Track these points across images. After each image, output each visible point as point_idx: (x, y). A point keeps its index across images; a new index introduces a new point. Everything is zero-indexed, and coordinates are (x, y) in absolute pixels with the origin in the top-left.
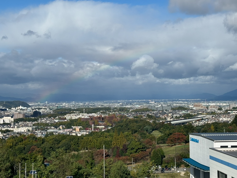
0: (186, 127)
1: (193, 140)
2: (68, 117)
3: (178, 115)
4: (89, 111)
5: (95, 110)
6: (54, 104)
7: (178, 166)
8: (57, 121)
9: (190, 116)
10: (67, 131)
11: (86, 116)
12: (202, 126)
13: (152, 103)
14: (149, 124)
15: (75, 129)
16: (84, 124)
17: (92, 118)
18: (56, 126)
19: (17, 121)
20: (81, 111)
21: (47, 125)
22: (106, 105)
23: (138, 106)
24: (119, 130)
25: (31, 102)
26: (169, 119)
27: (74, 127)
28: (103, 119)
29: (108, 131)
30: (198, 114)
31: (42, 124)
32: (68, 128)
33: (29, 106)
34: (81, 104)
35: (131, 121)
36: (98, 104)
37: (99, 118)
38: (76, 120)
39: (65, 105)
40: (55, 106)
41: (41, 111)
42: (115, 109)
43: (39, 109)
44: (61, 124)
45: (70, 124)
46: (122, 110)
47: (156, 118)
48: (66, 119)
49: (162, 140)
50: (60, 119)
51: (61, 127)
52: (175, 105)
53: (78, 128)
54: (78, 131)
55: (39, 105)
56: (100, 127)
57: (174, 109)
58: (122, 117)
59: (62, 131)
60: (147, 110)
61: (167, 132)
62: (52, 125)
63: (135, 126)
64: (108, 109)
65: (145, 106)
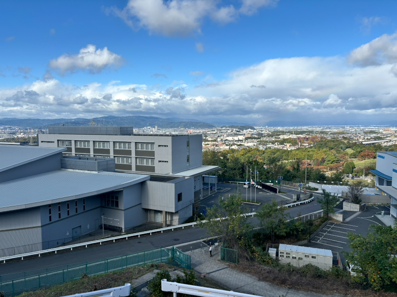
0: (375, 146)
1: (379, 156)
2: (282, 137)
3: (369, 138)
4: (297, 133)
5: (302, 133)
6: (272, 128)
7: (366, 175)
8: (273, 139)
9: (379, 138)
10: (280, 147)
11: (294, 136)
12: (390, 146)
13: (348, 128)
14: (344, 143)
15: (286, 146)
16: (293, 142)
17: (299, 138)
18: (273, 143)
19: (247, 139)
20: (291, 133)
21: (267, 142)
22: (310, 129)
23: (335, 130)
24: (320, 147)
25: (257, 126)
26: (361, 140)
27: (285, 144)
28: (307, 139)
29: (311, 147)
30: (387, 137)
31: (264, 141)
32: (282, 144)
33: (255, 129)
34: (291, 128)
35: (329, 141)
36: (304, 128)
37: (305, 138)
38: (287, 139)
39: (280, 129)
40: (272, 129)
41: (263, 132)
42: (317, 132)
43: (261, 131)
44: (276, 141)
45: (283, 142)
46: (322, 132)
47: (350, 139)
48: (280, 138)
49: (354, 156)
50: (276, 138)
51: (276, 144)
52: (367, 129)
53: (288, 145)
54: (288, 147)
55: (262, 129)
56: (305, 144)
57: (366, 133)
58: (322, 138)
59: (277, 146)
60: (343, 133)
61: (359, 150)
62: (270, 142)
63: (332, 145)
64: (312, 132)
65: (341, 130)
